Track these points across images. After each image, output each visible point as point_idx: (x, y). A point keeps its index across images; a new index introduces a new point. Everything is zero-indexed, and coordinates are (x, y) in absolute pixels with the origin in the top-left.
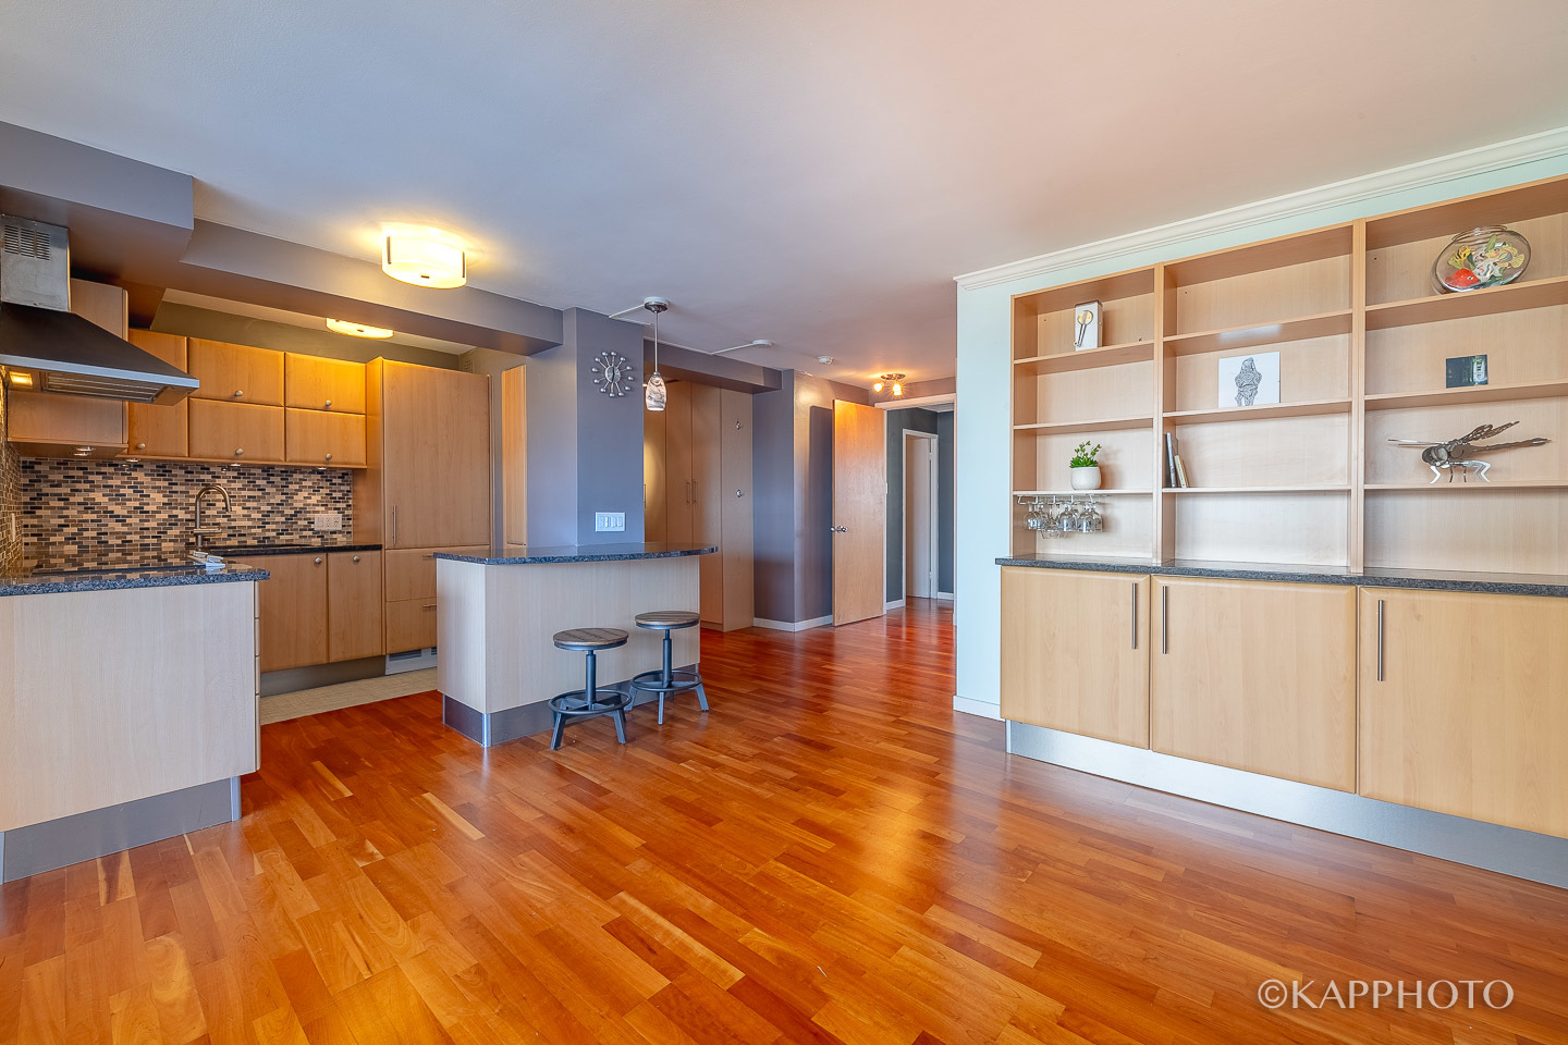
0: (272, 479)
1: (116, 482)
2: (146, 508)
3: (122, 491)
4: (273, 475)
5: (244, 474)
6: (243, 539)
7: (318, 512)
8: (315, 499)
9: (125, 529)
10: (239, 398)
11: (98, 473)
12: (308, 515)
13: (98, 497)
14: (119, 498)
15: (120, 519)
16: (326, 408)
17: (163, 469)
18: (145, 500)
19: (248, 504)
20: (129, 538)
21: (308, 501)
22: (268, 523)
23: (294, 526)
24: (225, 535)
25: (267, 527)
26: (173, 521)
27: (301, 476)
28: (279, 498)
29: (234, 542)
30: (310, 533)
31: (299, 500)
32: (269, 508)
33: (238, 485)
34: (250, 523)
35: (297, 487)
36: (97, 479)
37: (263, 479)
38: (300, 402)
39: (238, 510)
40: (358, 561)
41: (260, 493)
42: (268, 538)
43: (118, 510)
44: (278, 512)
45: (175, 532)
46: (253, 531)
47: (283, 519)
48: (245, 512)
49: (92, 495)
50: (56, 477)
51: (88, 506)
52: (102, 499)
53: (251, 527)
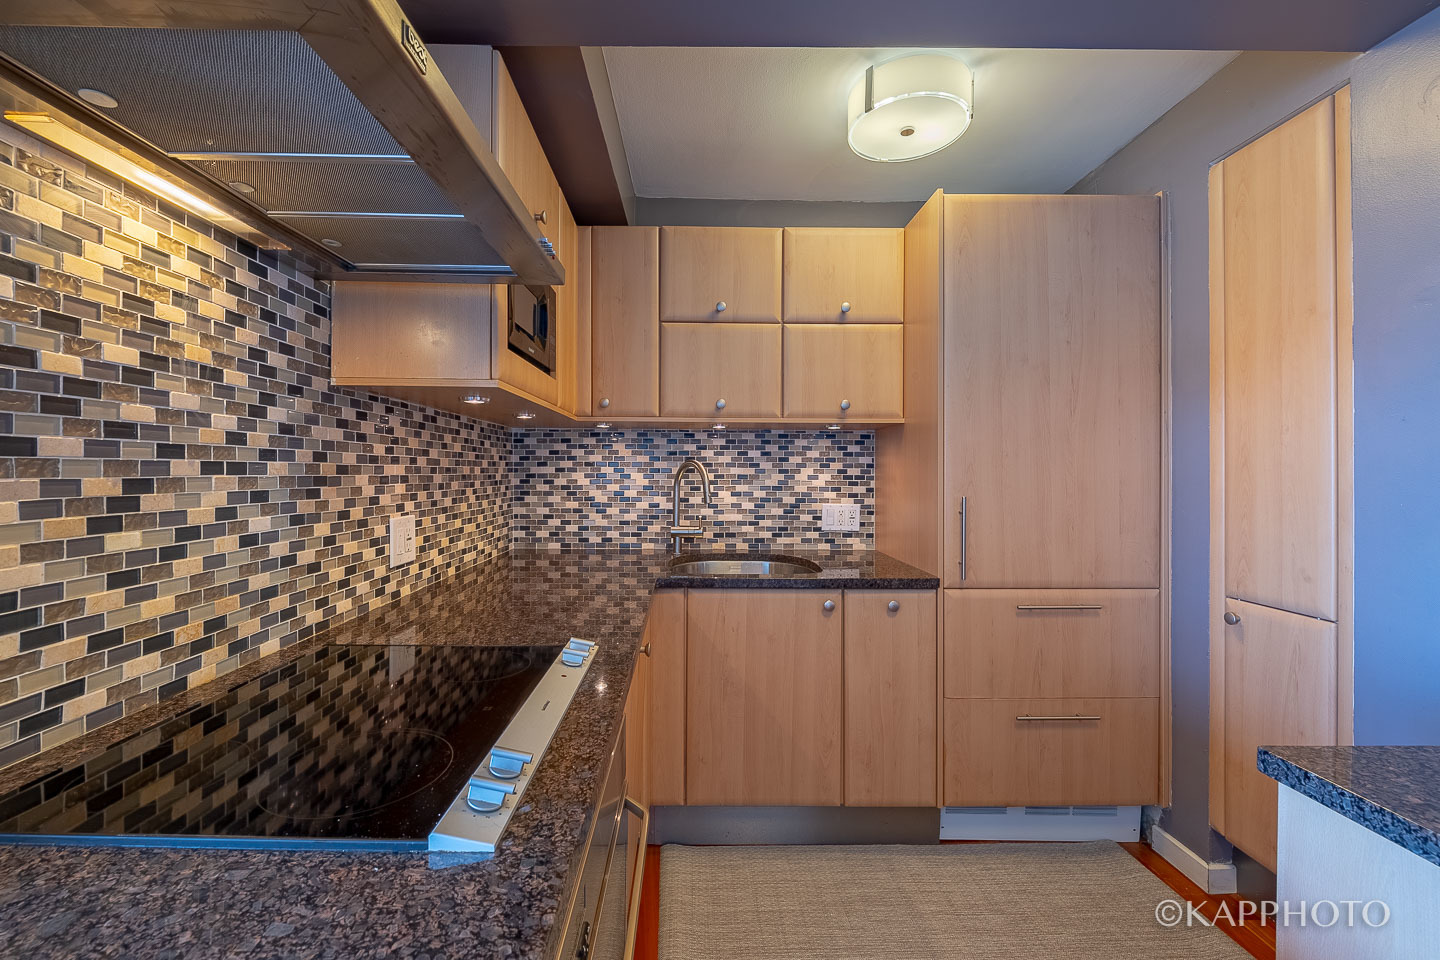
0: (768, 447)
1: (596, 458)
2: (627, 494)
3: (604, 470)
4: (769, 442)
5: (733, 442)
6: (731, 541)
7: (826, 501)
8: (824, 478)
9: (605, 523)
10: (721, 316)
11: (581, 447)
12: (815, 506)
13: (580, 478)
14: (600, 480)
15: (601, 509)
16: (843, 318)
17: (644, 435)
18: (626, 482)
19: (740, 488)
20: (609, 534)
21: (815, 483)
22: (763, 518)
23: (796, 523)
24: (709, 535)
25: (762, 523)
26: (654, 509)
27: (804, 443)
28: (775, 479)
30: (816, 535)
31: (802, 481)
32: (763, 494)
33: (726, 459)
34: (739, 517)
35: (798, 460)
36: (578, 453)
37: (757, 448)
38: (805, 313)
39: (725, 497)
40: (895, 609)
41: (751, 471)
42: (762, 540)
43: (600, 497)
44: (775, 500)
45: (655, 528)
46: (745, 529)
47: (780, 512)
48: (734, 500)
49: (574, 476)
50: (543, 452)
51: (571, 491)
52: (583, 481)
53: (741, 523)
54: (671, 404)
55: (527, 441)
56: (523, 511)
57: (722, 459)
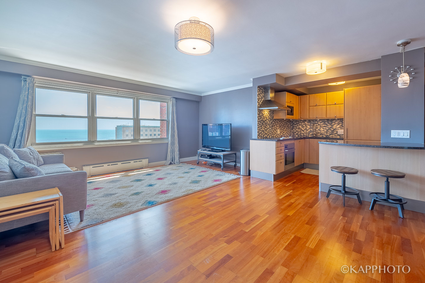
0: (329, 122)
1: (302, 124)
2: (307, 129)
5: (323, 121)
6: (323, 135)
7: (339, 130)
8: (338, 126)
9: (304, 133)
10: (317, 105)
12: (337, 130)
13: (300, 127)
14: (303, 127)
15: (303, 131)
16: (335, 104)
17: (309, 121)
18: (307, 127)
19: (324, 128)
21: (337, 127)
23: (333, 133)
25: (328, 133)
26: (311, 131)
27: (335, 121)
28: (330, 126)
29: (321, 136)
30: (337, 135)
31: (334, 127)
32: (328, 129)
34: (324, 132)
35: (334, 124)
36: (300, 123)
37: (327, 122)
38: (330, 104)
39: (322, 129)
41: (326, 125)
42: (328, 135)
43: (303, 129)
44: (330, 129)
45: (311, 133)
46: (325, 134)
47: (331, 131)
48: (323, 130)
49: (299, 126)
50: (295, 123)
51: (299, 128)
52: (301, 127)
53: (324, 133)
54: (310, 117)
55: (293, 122)
56: (293, 131)
57: (321, 124)
